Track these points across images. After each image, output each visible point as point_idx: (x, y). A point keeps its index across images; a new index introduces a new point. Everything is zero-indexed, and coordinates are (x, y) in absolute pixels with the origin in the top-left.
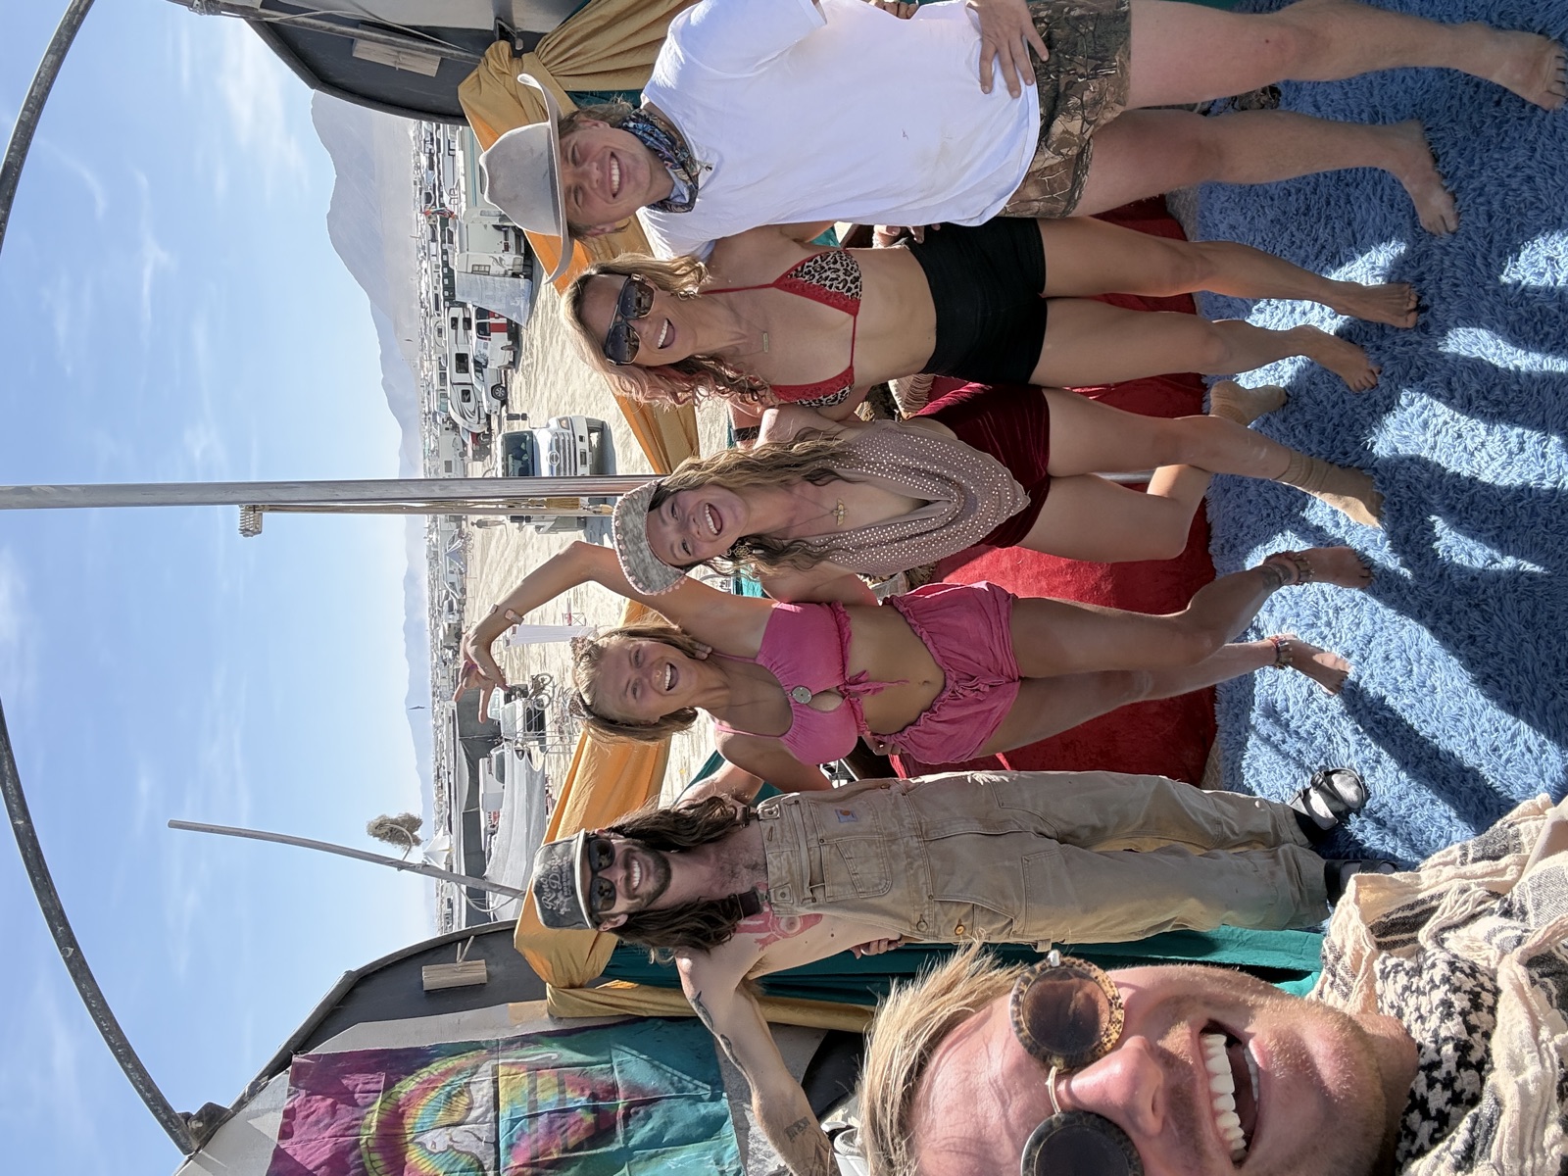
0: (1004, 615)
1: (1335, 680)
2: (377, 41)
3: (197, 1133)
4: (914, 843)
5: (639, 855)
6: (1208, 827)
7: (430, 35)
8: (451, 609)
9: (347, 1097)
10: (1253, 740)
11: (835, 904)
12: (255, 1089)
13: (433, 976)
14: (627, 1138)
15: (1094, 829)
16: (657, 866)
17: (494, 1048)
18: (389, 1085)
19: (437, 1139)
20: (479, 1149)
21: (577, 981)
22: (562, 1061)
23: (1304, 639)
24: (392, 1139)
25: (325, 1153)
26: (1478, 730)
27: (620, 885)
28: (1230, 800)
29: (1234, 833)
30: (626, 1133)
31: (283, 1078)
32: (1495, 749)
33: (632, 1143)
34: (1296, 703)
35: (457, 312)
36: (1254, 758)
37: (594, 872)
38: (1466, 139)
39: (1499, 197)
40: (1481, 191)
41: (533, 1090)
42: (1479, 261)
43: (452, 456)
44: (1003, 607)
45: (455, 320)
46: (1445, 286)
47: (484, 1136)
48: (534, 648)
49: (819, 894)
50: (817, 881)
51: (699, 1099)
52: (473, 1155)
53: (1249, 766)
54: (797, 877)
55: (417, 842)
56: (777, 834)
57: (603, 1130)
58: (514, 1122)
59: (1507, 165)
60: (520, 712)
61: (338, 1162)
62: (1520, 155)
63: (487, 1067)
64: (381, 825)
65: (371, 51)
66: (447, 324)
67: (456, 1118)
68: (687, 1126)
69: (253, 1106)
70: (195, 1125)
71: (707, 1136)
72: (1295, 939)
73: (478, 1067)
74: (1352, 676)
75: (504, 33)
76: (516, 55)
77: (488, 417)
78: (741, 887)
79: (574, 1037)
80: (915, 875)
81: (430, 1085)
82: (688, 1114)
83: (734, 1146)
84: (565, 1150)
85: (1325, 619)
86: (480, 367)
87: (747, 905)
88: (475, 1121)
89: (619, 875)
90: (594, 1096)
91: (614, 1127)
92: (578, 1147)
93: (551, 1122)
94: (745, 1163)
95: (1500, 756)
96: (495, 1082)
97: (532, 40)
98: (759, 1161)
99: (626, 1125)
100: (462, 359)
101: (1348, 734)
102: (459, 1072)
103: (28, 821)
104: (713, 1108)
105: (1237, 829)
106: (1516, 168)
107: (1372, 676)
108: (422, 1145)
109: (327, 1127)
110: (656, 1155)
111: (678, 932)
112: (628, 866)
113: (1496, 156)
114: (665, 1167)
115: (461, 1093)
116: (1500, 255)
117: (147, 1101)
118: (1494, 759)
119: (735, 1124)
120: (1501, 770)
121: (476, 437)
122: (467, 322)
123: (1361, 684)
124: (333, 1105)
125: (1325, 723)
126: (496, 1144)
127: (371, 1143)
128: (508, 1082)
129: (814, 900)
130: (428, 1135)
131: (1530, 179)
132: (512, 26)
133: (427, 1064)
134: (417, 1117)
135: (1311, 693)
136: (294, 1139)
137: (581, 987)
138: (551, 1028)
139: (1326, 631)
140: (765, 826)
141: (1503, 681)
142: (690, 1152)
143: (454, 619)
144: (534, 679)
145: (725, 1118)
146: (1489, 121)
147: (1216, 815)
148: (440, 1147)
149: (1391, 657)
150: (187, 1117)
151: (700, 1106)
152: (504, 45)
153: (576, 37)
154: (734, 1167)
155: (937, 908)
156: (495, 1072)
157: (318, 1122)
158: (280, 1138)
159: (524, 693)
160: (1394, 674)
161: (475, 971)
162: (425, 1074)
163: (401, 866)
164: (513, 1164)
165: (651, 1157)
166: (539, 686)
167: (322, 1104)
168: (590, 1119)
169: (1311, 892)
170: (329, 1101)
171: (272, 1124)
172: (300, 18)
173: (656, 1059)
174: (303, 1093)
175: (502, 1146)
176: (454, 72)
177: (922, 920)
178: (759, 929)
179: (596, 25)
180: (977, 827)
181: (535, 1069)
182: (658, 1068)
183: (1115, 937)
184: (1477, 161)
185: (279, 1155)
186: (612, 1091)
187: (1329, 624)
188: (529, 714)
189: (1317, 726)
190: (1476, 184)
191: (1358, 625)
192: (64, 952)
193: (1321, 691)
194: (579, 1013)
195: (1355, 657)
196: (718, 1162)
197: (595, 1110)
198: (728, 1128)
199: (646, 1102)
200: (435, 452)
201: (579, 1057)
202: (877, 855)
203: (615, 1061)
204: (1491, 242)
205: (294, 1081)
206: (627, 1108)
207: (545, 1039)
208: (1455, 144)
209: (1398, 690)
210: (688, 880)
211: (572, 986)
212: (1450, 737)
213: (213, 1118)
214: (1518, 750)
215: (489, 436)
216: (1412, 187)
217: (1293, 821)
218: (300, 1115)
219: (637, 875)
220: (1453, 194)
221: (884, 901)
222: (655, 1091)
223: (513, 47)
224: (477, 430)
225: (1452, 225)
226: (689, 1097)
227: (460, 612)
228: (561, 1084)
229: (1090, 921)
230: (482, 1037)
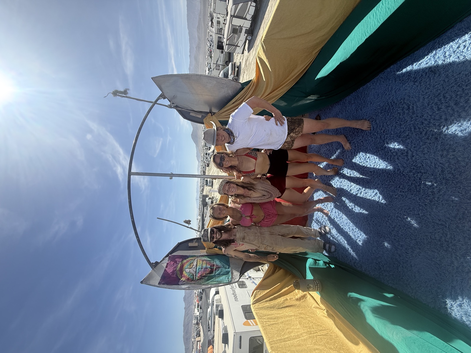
0: (275, 205)
1: (327, 215)
2: (193, 113)
3: (154, 266)
4: (259, 234)
5: (218, 232)
6: (305, 233)
7: (201, 112)
8: (202, 187)
9: (176, 262)
10: (313, 222)
11: (246, 242)
12: (163, 259)
13: (190, 244)
14: (215, 273)
15: (288, 234)
16: (220, 234)
17: (198, 257)
18: (182, 261)
19: (188, 270)
20: (193, 272)
21: (210, 248)
22: (207, 260)
23: (322, 207)
24: (181, 270)
25: (171, 271)
26: (350, 226)
27: (215, 237)
28: (309, 229)
29: (309, 234)
30: (215, 272)
31: (167, 258)
32: (353, 229)
33: (216, 274)
34: (320, 217)
35: (206, 147)
36: (313, 224)
37: (211, 235)
38: (352, 134)
39: (357, 144)
40: (354, 143)
41: (202, 264)
42: (353, 153)
43: (204, 166)
44: (275, 203)
45: (206, 149)
46: (347, 156)
47: (194, 270)
48: (213, 193)
49: (244, 240)
50: (244, 239)
51: (226, 268)
52: (192, 273)
53: (313, 226)
54: (241, 237)
55: (190, 224)
56: (238, 231)
57: (211, 272)
58: (199, 269)
59: (358, 139)
60: (210, 201)
61: (173, 272)
62: (361, 138)
63: (196, 259)
64: (185, 221)
65: (192, 114)
66: (205, 149)
67: (191, 267)
68: (224, 272)
69: (163, 262)
70: (154, 264)
71: (227, 274)
72: (318, 254)
73: (195, 259)
74: (329, 214)
75: (211, 112)
76: (212, 115)
77: (209, 161)
78: (232, 238)
79: (209, 256)
80: (259, 239)
81: (188, 262)
82: (224, 270)
83: (231, 276)
84: (206, 274)
85: (326, 205)
86: (209, 155)
87: (233, 241)
88: (193, 268)
89: (215, 236)
90: (211, 266)
91: (213, 271)
92: (208, 274)
93: (204, 269)
94: (232, 279)
95: (354, 231)
96: (197, 262)
97: (214, 113)
98: (234, 279)
99: (215, 271)
100: (206, 154)
101: (328, 223)
102: (192, 260)
103: (134, 220)
104: (228, 270)
105: (310, 233)
106: (360, 139)
107: (333, 215)
108: (185, 271)
109: (172, 266)
110: (219, 276)
111: (222, 244)
112: (216, 234)
113: (357, 137)
114: (220, 279)
115: (192, 263)
116: (357, 153)
117: (147, 261)
118: (353, 231)
119: (231, 273)
120: (354, 233)
121: (207, 164)
122: (208, 149)
123: (331, 216)
124: (174, 263)
125: (325, 221)
126: (196, 272)
127: (178, 270)
128: (199, 262)
129: (243, 241)
130: (187, 269)
131: (362, 141)
132: (212, 111)
133: (188, 258)
134: (186, 266)
135: (323, 216)
136: (168, 268)
137: (211, 249)
138: (206, 254)
139: (326, 207)
140: (237, 229)
141: (355, 219)
142: (224, 277)
143: (203, 188)
144: (212, 197)
145: (230, 272)
146: (356, 132)
147: (307, 231)
148: (188, 272)
149: (336, 212)
150: (153, 263)
151: (226, 269)
152: (210, 114)
153: (219, 114)
154: (230, 280)
155: (262, 245)
156: (197, 261)
157: (171, 266)
158: (166, 268)
159: (211, 199)
160: (336, 215)
161: (196, 244)
162: (187, 260)
163: (188, 227)
164: (198, 275)
165: (218, 277)
166: (213, 198)
167: (172, 263)
168: (210, 269)
169: (321, 247)
170: (173, 262)
171: (165, 265)
172: (183, 109)
173: (220, 261)
174: (170, 261)
175: (197, 272)
176: (203, 117)
177: (259, 246)
178: (235, 245)
179: (223, 112)
180: (269, 233)
181: (203, 261)
182: (221, 262)
183: (289, 252)
184: (353, 138)
185: (165, 270)
186: (214, 265)
187: (326, 206)
188: (211, 202)
189: (324, 221)
190: (353, 141)
191: (331, 207)
192: (137, 239)
193: (324, 216)
194: (210, 252)
195: (330, 211)
196: (228, 279)
197: (211, 268)
198: (230, 273)
199: (218, 268)
200: (202, 165)
201: (209, 259)
202: (253, 236)
203: (215, 261)
204: (355, 150)
205: (169, 259)
206: (216, 268)
207: (205, 256)
208: (350, 135)
209: (337, 217)
210: (225, 236)
211: (209, 249)
212: (345, 226)
213: (157, 263)
214: (357, 230)
215: (209, 164)
216: (343, 143)
217: (318, 232)
218: (169, 264)
219: (217, 235)
220: (350, 143)
221: (254, 243)
222: (220, 266)
223: (212, 114)
224: (208, 163)
225: (350, 148)
226: (225, 268)
227: (204, 187)
228: (206, 263)
229: (285, 249)
230: (196, 255)
